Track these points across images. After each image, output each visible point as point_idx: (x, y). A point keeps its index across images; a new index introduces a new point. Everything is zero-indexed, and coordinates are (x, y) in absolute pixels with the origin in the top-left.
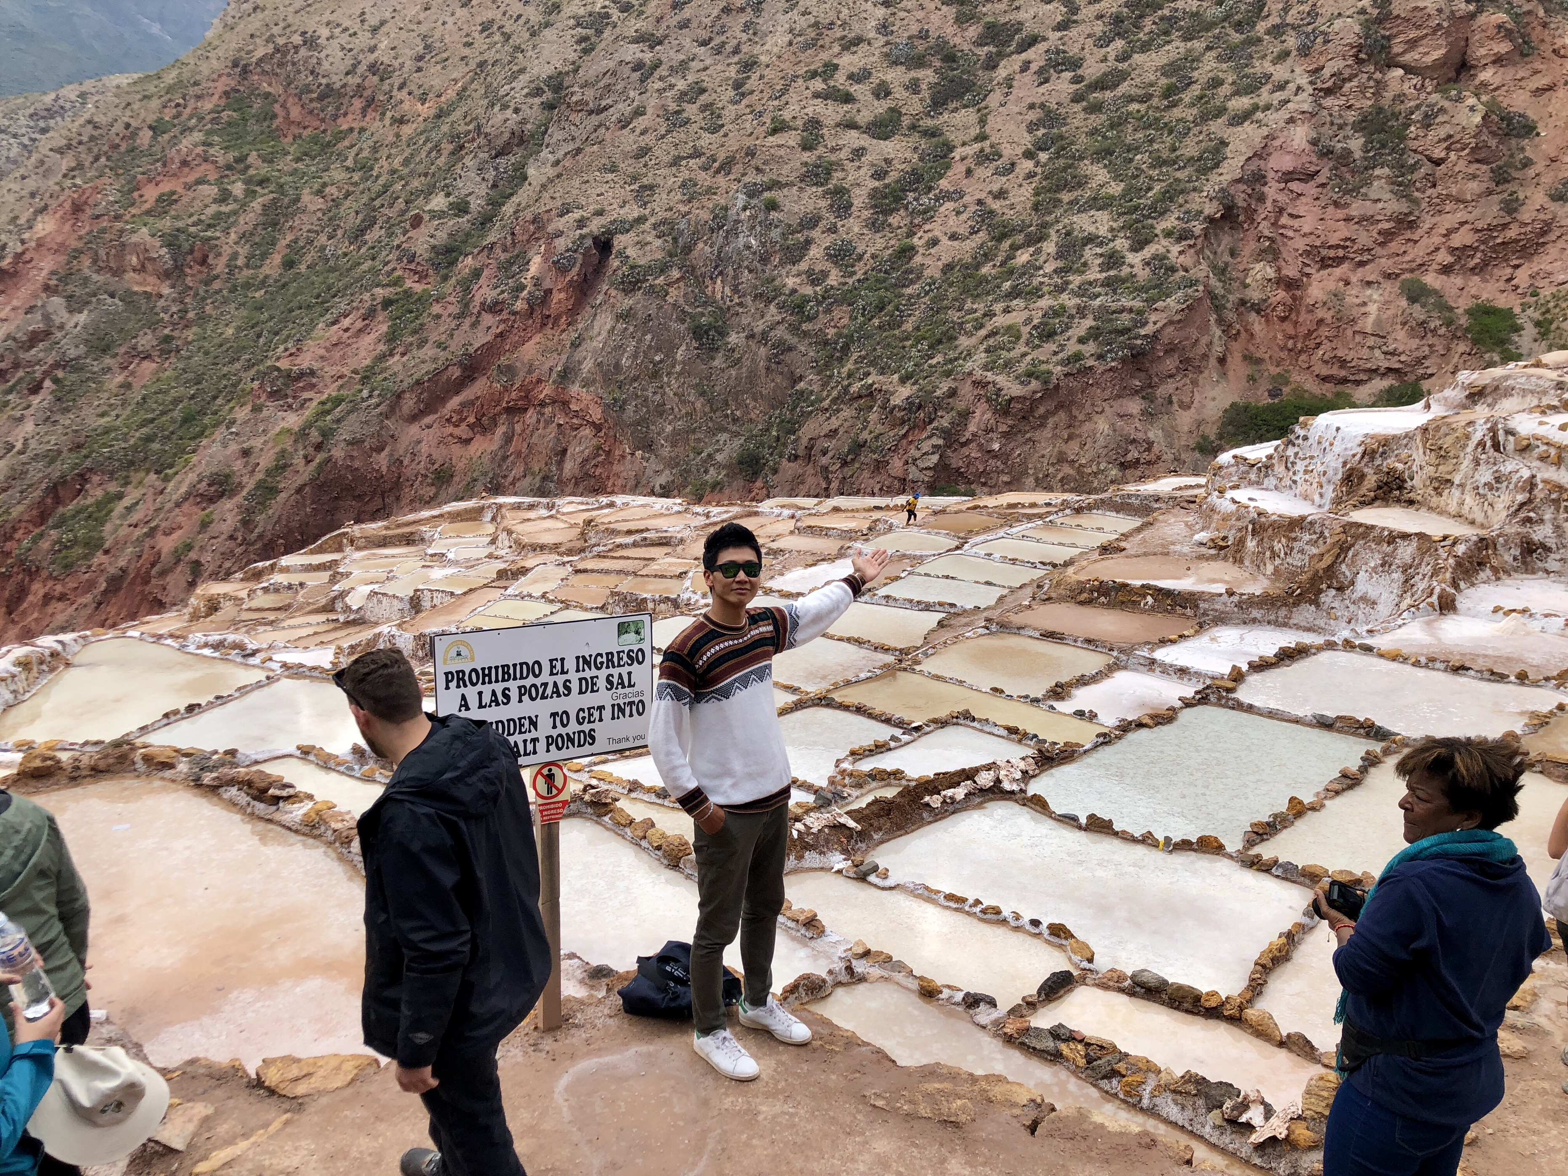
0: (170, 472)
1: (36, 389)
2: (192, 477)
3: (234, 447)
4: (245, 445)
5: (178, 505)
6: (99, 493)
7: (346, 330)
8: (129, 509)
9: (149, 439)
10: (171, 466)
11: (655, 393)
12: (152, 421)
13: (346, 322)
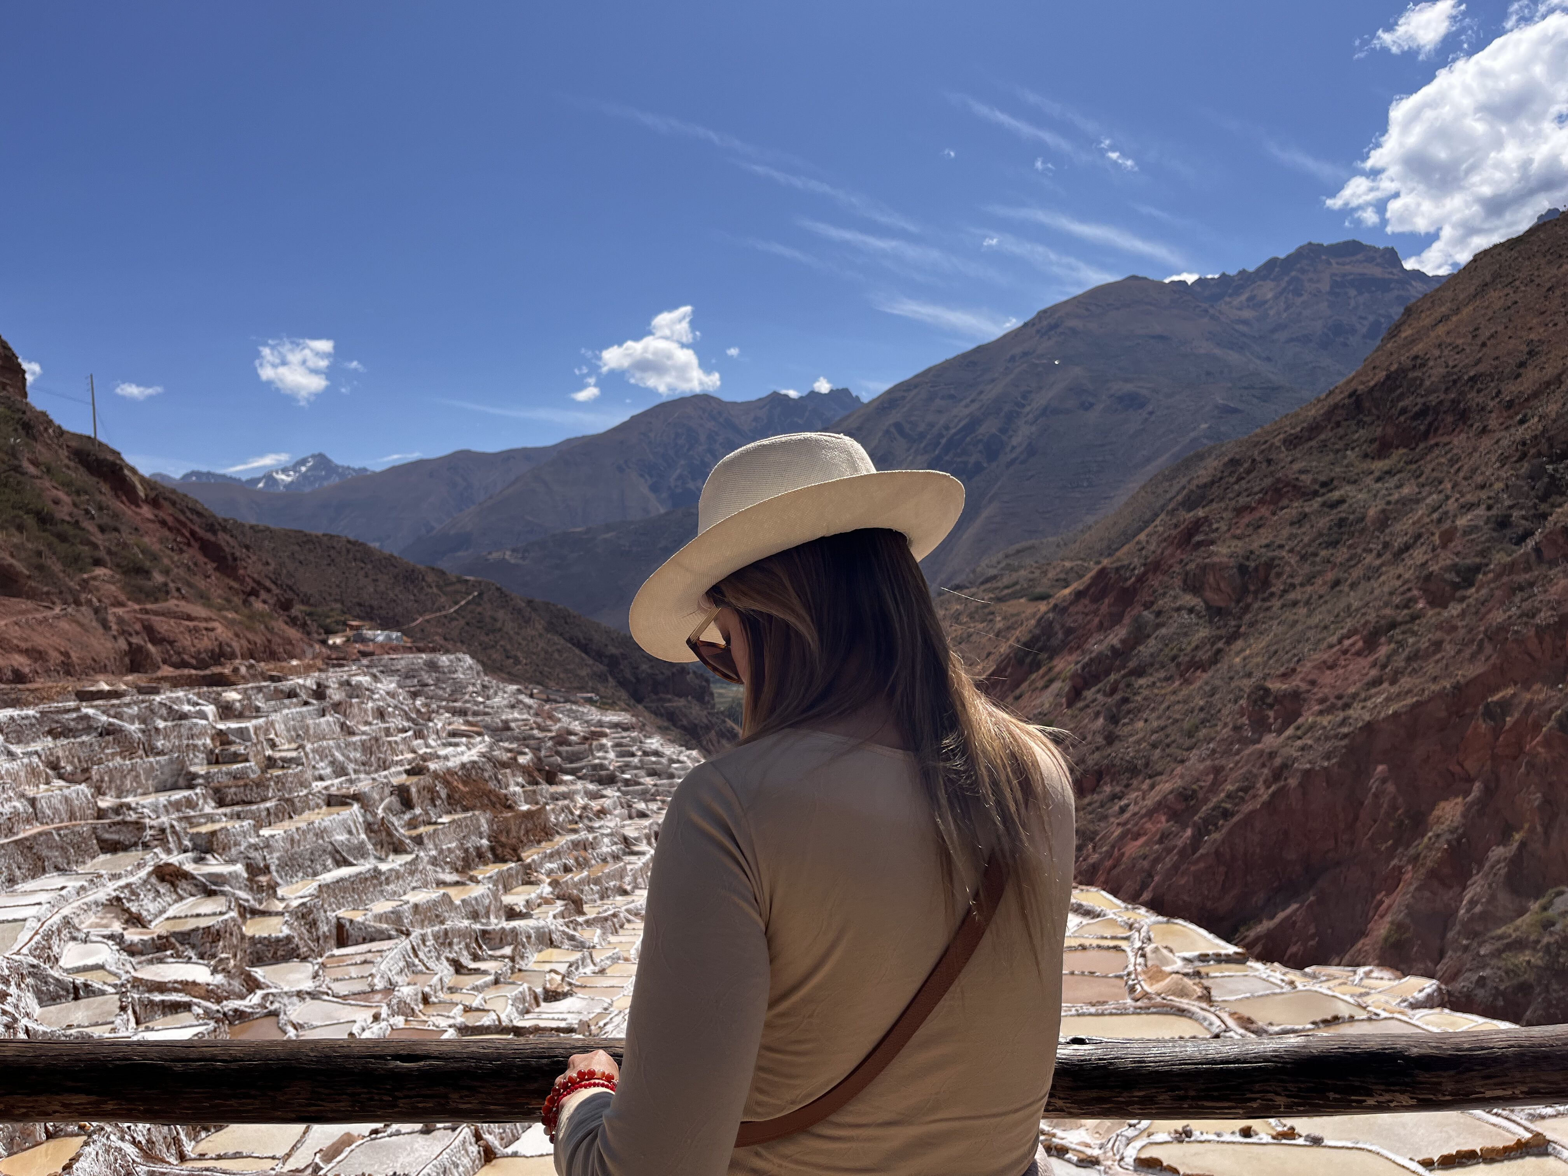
0: (1159, 778)
1: (1113, 691)
2: (1168, 787)
3: (1208, 763)
4: (1217, 762)
5: (1151, 813)
6: (1108, 789)
7: (1345, 652)
8: (1123, 810)
9: (1154, 746)
10: (1161, 774)
12: (1163, 729)
13: (1347, 643)
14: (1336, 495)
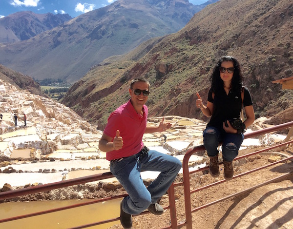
0: (155, 104)
2: (157, 106)
4: (166, 101)
5: (154, 111)
7: (188, 82)
9: (153, 98)
14: (184, 52)
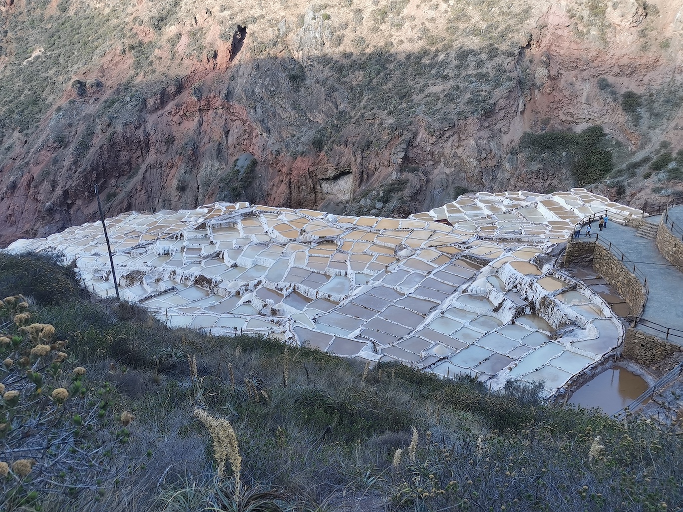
2: (43, 137)
4: (68, 122)
5: (38, 151)
10: (27, 129)
11: (272, 106)
